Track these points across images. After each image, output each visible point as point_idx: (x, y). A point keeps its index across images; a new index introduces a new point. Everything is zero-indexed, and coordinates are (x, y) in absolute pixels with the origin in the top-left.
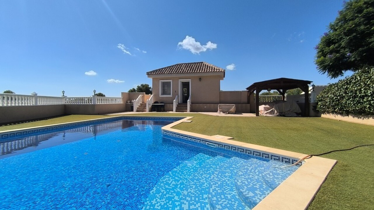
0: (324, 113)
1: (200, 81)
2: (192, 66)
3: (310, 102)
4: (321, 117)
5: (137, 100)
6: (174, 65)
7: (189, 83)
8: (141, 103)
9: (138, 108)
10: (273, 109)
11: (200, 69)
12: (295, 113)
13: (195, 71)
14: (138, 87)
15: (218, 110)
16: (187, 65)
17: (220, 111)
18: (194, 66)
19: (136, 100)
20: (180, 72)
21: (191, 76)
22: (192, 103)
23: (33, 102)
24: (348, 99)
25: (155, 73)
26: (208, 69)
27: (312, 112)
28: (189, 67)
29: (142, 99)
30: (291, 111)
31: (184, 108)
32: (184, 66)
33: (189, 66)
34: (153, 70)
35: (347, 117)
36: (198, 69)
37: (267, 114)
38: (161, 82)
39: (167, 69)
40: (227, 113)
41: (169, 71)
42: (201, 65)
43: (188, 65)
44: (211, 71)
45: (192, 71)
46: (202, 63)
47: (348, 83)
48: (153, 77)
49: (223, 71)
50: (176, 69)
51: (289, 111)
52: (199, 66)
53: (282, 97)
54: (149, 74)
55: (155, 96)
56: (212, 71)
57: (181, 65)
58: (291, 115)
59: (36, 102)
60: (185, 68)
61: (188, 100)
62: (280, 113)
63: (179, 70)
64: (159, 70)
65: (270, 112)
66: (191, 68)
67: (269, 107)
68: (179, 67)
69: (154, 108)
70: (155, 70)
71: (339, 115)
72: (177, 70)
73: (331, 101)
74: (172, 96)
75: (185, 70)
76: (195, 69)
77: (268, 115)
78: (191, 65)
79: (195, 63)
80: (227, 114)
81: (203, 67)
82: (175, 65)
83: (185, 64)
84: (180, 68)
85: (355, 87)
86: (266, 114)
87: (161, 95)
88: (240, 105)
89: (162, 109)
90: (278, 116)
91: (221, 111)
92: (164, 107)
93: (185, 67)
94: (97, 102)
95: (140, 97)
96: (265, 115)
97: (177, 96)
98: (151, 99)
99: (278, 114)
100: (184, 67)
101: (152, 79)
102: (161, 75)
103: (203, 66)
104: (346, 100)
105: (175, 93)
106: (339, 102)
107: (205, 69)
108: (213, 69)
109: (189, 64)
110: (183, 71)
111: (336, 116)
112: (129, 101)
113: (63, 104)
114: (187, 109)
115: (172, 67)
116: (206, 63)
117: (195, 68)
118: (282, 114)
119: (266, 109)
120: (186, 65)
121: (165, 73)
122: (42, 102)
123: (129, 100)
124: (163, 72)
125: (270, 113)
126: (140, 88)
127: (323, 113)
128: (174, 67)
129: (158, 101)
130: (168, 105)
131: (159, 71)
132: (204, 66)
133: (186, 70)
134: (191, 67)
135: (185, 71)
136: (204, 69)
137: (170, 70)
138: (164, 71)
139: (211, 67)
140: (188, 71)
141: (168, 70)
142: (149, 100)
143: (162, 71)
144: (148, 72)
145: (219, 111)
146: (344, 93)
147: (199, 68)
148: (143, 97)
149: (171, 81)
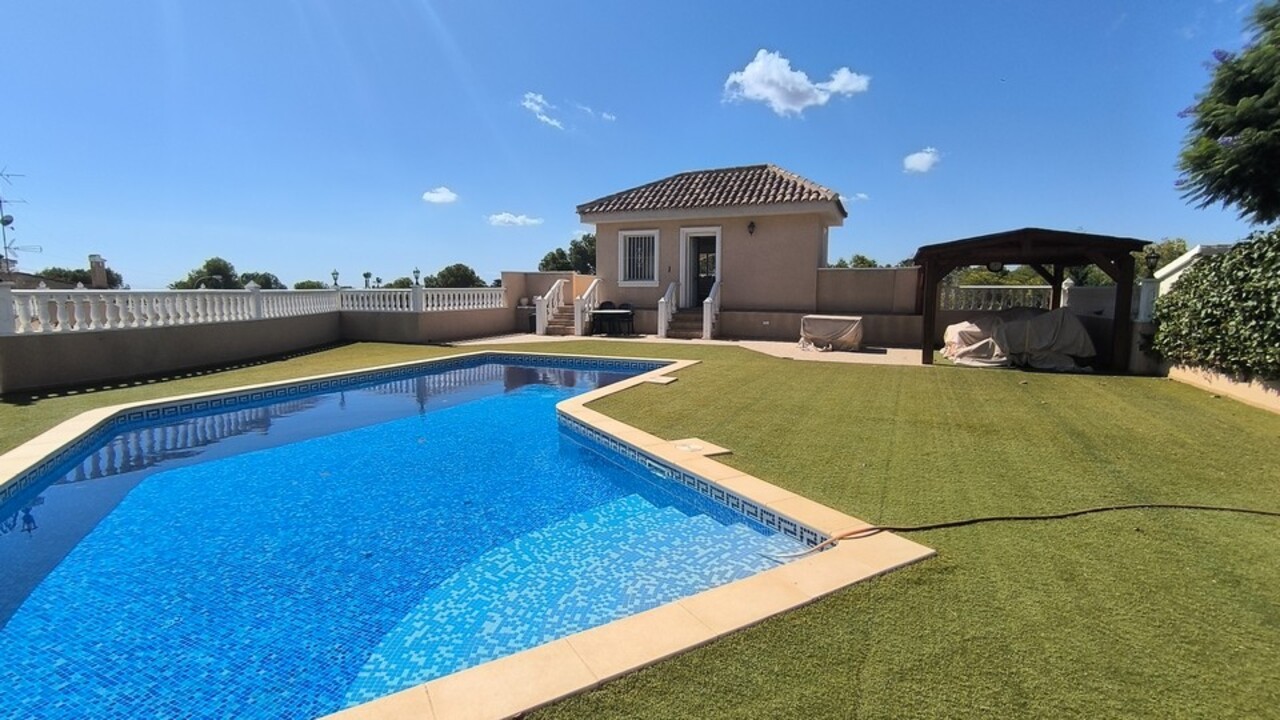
0: (1177, 361)
1: (751, 233)
2: (728, 182)
3: (1136, 320)
4: (1166, 376)
5: (546, 297)
6: (668, 180)
7: (713, 239)
8: (562, 305)
9: (550, 323)
10: (991, 340)
11: (753, 192)
12: (1072, 360)
13: (734, 198)
14: (575, 244)
15: (801, 337)
16: (710, 175)
17: (806, 339)
18: (735, 182)
19: (543, 297)
20: (684, 205)
21: (719, 216)
22: (724, 308)
23: (249, 309)
24: (1245, 321)
25: (604, 209)
26: (781, 191)
27: (1138, 357)
28: (715, 184)
29: (564, 294)
30: (1054, 349)
31: (696, 325)
32: (701, 179)
33: (719, 179)
34: (599, 197)
35: (1246, 384)
36: (745, 192)
37: (964, 358)
38: (625, 237)
39: (644, 193)
40: (831, 347)
41: (650, 198)
42: (761, 175)
43: (715, 178)
44: (788, 197)
45: (726, 199)
46: (764, 167)
47: (1253, 259)
48: (600, 222)
49: (829, 198)
50: (672, 191)
51: (1048, 348)
52: (751, 180)
53: (1052, 292)
54: (585, 211)
55: (603, 282)
56: (794, 198)
57: (690, 177)
58: (1052, 366)
59: (258, 310)
60: (702, 189)
61: (708, 300)
62: (1011, 354)
63: (683, 196)
64: (619, 196)
65: (975, 351)
66: (725, 187)
67: (978, 330)
68: (683, 185)
69: (600, 325)
70: (604, 196)
71: (1222, 377)
72: (676, 196)
73: (1195, 322)
74: (657, 285)
75: (701, 196)
76: (737, 192)
77: (967, 361)
78: (726, 178)
79: (740, 170)
80: (827, 351)
81: (764, 185)
82: (673, 179)
83: (707, 172)
84: (687, 190)
85: (1270, 278)
86: (961, 356)
87: (625, 280)
88: (886, 317)
89: (624, 326)
90: (1003, 366)
91: (809, 341)
92: (632, 321)
93: (705, 184)
94: (424, 305)
95: (559, 287)
96: (958, 361)
97: (672, 285)
98: (589, 295)
99: (1005, 359)
100: (700, 186)
101: (595, 226)
102: (624, 214)
103: (766, 179)
104: (1239, 323)
105: (670, 272)
106: (1218, 330)
107: (769, 191)
108: (798, 190)
109: (718, 172)
110: (695, 200)
111: (1214, 377)
112: (525, 301)
113: (335, 310)
114: (701, 329)
115: (662, 187)
116: (776, 169)
117: (735, 188)
118: (1020, 361)
119: (965, 338)
120: (708, 178)
121: (637, 207)
122: (273, 307)
123: (524, 297)
124: (628, 205)
125: (977, 354)
126: (581, 247)
127: (1174, 362)
128: (669, 186)
129: (614, 301)
130: (645, 312)
131: (619, 200)
132: (770, 180)
133: (706, 194)
134: (723, 184)
135: (702, 200)
136: (764, 192)
137: (654, 197)
138: (633, 199)
139: (791, 185)
140: (710, 199)
141: (647, 198)
142: (584, 297)
143: (625, 199)
144: (581, 203)
145: (802, 339)
146: (1234, 297)
147: (751, 188)
148: (568, 287)
149: (655, 233)
